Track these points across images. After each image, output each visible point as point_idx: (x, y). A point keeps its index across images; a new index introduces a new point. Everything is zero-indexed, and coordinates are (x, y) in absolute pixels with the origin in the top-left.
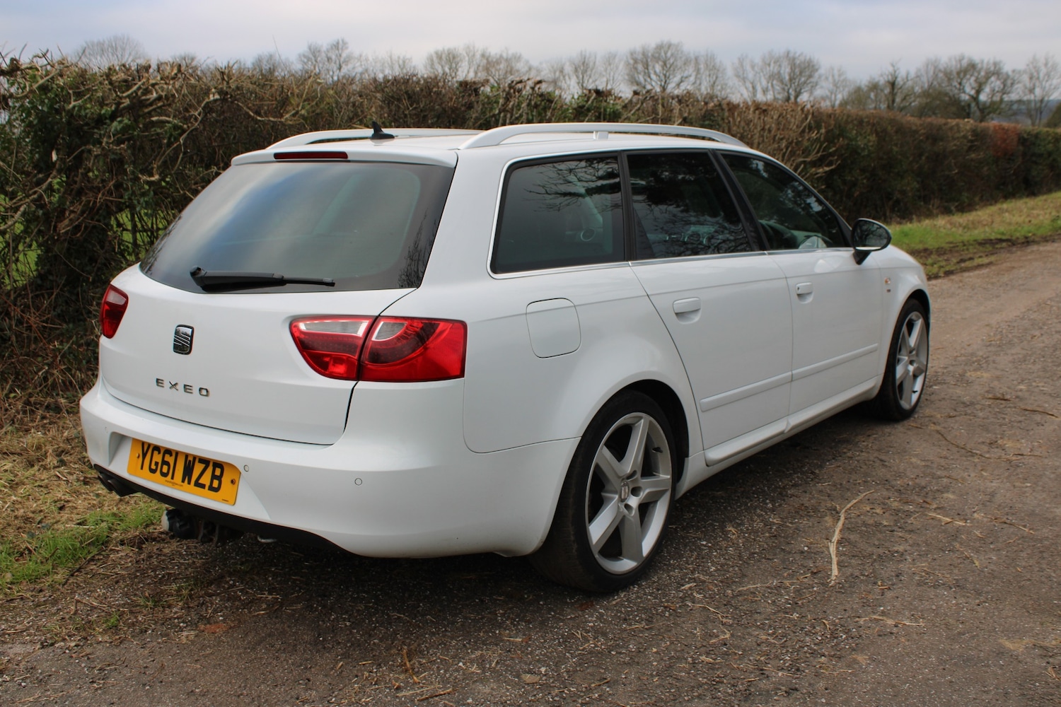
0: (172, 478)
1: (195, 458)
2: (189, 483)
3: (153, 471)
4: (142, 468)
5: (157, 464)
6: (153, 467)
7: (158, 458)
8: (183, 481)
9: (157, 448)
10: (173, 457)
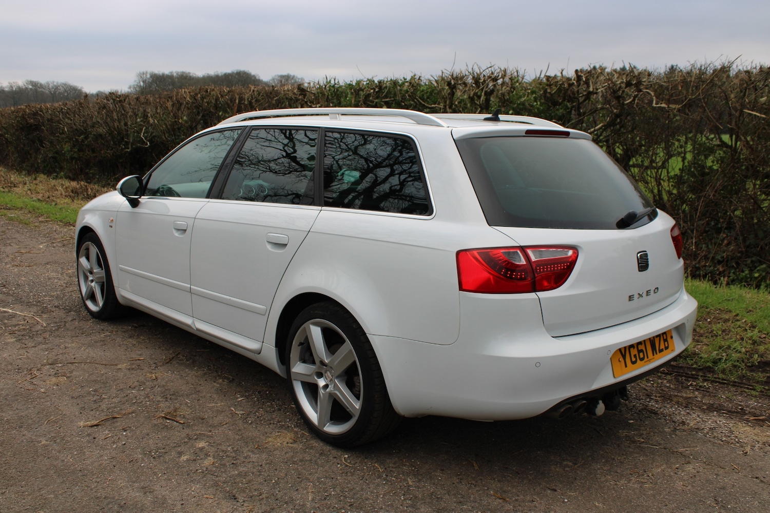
0: (648, 358)
1: (654, 337)
2: (656, 354)
3: (633, 363)
4: (626, 366)
5: (635, 356)
6: (634, 359)
7: (634, 352)
8: (653, 355)
9: (632, 346)
10: (643, 345)
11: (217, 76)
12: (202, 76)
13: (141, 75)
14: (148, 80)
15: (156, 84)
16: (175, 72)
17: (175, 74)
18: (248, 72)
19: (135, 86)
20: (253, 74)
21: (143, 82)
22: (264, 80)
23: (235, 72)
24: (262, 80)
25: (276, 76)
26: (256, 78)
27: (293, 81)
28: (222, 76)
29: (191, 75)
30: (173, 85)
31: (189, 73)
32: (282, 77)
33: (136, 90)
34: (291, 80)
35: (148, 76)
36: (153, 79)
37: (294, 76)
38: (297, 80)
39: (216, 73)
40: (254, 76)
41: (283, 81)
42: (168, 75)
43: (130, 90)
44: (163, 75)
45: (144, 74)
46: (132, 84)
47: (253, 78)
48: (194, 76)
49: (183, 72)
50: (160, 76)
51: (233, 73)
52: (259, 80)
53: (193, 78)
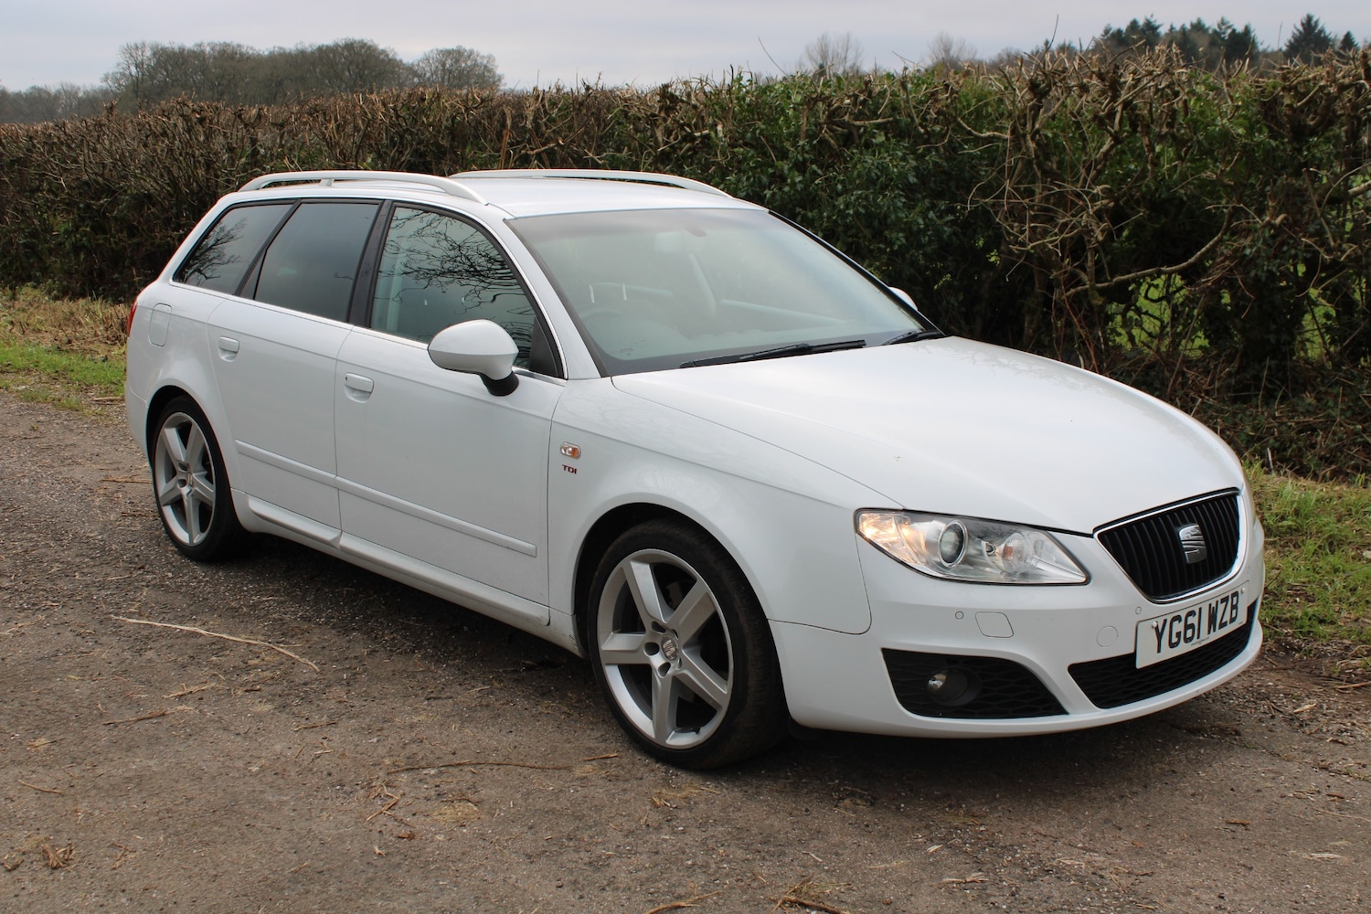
11: (302, 53)
12: (266, 53)
13: (131, 51)
14: (146, 62)
15: (167, 71)
16: (209, 44)
17: (208, 49)
18: (369, 43)
19: (118, 76)
20: (381, 47)
21: (137, 66)
22: (405, 61)
23: (342, 43)
24: (401, 61)
25: (432, 51)
26: (387, 55)
27: (469, 63)
28: (312, 53)
29: (244, 50)
30: (203, 73)
31: (239, 46)
32: (448, 53)
33: (120, 85)
34: (465, 62)
35: (148, 53)
36: (158, 60)
37: (471, 52)
38: (479, 61)
39: (300, 47)
40: (383, 52)
41: (449, 63)
42: (194, 52)
43: (104, 85)
44: (182, 50)
45: (137, 48)
46: (111, 72)
47: (382, 57)
48: (251, 52)
49: (226, 45)
50: (174, 53)
51: (337, 46)
52: (395, 60)
53: (248, 58)
